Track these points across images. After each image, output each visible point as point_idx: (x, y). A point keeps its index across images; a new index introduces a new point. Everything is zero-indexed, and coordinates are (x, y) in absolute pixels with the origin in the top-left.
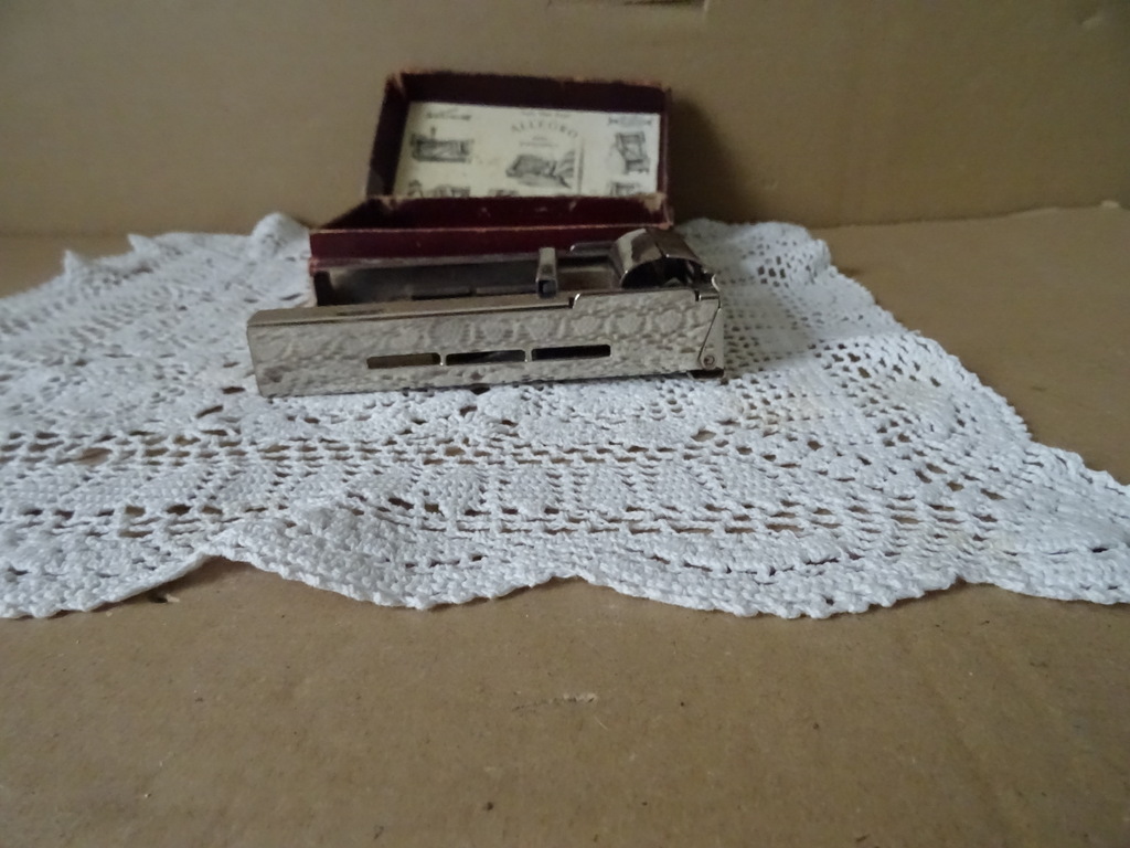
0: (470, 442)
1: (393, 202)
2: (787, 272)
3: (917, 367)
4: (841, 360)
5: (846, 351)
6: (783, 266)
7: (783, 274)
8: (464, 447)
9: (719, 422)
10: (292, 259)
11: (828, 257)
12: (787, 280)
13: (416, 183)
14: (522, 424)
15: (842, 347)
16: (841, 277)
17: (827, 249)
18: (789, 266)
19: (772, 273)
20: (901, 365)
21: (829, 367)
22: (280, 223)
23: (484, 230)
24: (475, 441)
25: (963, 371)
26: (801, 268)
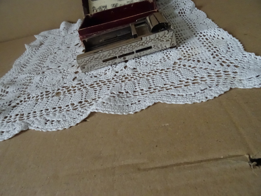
0: (129, 75)
1: (91, 15)
2: (185, 12)
3: (218, 35)
4: (201, 36)
5: (202, 34)
6: (184, 10)
7: (185, 13)
8: (128, 77)
9: (178, 59)
10: (72, 33)
11: (194, 5)
12: (186, 14)
13: (94, 7)
14: (138, 68)
15: (201, 33)
16: (198, 10)
17: (194, 4)
18: (186, 10)
19: (182, 13)
20: (215, 36)
21: (199, 39)
22: (65, 24)
23: (116, 21)
24: (130, 75)
25: (229, 34)
26: (189, 10)
